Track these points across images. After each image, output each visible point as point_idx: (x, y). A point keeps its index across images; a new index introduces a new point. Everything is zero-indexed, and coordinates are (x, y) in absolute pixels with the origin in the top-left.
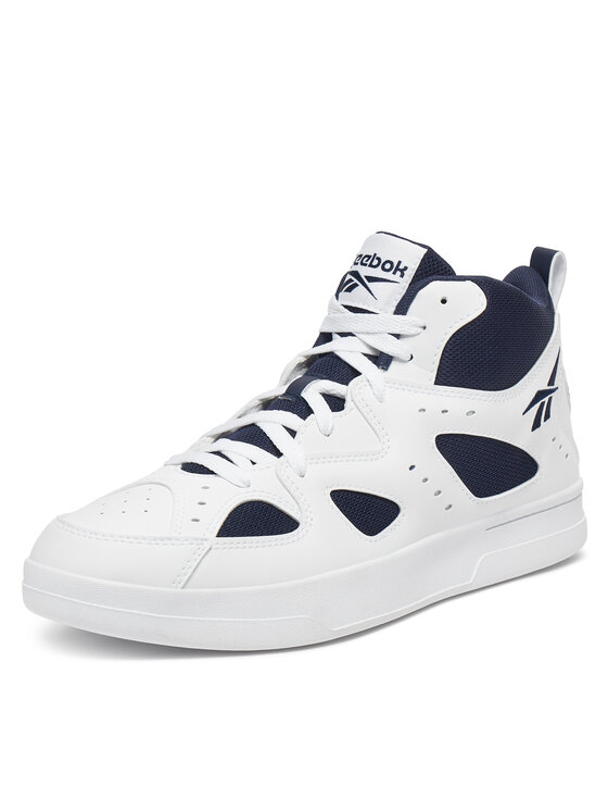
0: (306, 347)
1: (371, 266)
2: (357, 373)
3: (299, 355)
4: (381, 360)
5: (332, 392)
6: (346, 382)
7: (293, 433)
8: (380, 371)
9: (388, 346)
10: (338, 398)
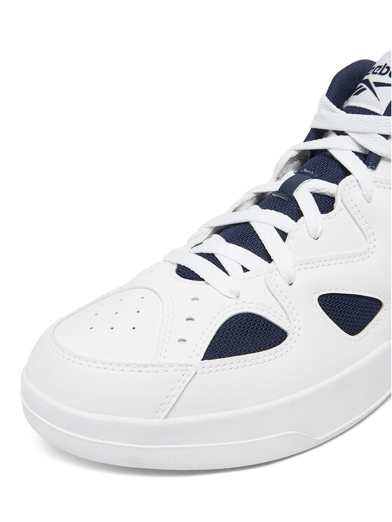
0: (297, 142)
1: (380, 74)
2: (347, 173)
3: (292, 149)
4: (370, 159)
5: (322, 191)
6: (336, 181)
7: (284, 235)
8: (370, 170)
9: (376, 147)
10: (329, 197)
